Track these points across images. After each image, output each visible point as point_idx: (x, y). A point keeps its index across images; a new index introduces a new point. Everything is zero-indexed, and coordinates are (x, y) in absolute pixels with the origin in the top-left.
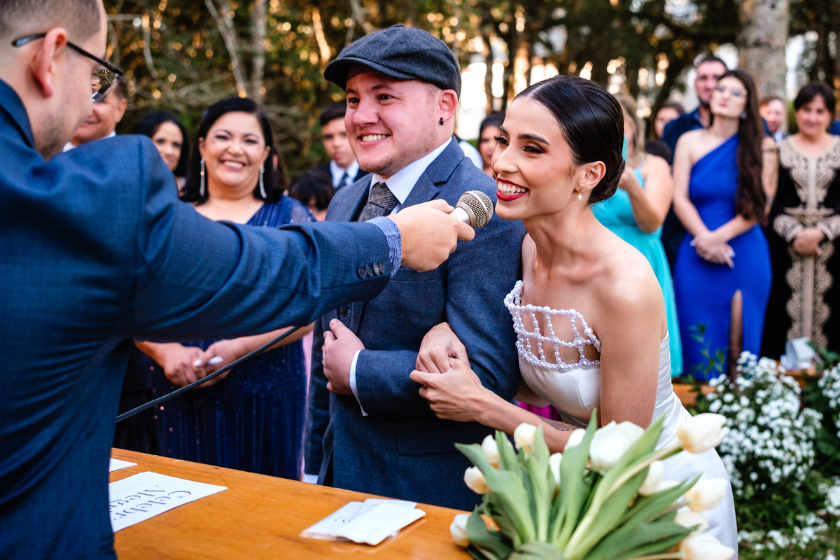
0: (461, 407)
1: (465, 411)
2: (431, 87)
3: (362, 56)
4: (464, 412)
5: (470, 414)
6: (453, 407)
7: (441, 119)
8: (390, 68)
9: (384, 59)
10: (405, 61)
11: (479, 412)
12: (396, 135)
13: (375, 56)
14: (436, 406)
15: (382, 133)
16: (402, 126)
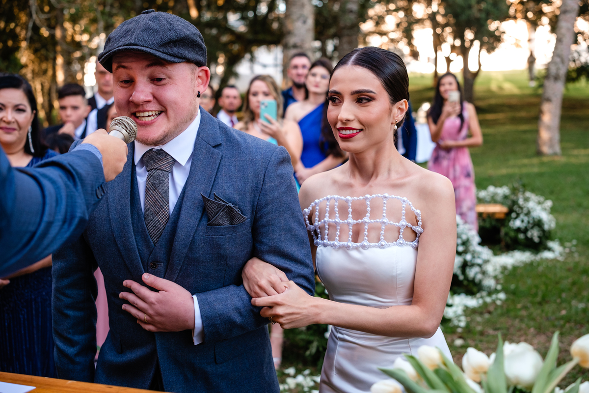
0: (304, 314)
1: (307, 316)
2: (193, 66)
3: (142, 44)
4: (306, 318)
5: (311, 318)
6: (297, 316)
7: (199, 92)
8: (167, 54)
9: (161, 46)
10: (176, 46)
11: (317, 314)
12: (170, 112)
13: (153, 44)
14: (284, 319)
15: (155, 110)
16: (176, 103)
